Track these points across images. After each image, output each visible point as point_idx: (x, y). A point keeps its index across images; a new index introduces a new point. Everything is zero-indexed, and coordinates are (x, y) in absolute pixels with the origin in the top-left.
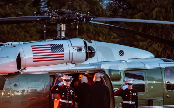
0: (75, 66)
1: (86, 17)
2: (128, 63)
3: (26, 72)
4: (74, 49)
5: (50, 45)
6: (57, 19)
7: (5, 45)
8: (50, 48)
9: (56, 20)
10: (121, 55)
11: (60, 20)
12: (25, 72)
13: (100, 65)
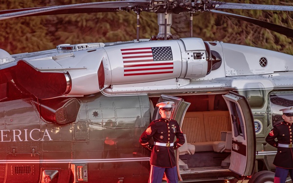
0: (190, 84)
1: (207, 2)
2: (274, 79)
3: (112, 93)
4: (189, 56)
5: (151, 48)
6: (161, 5)
7: (77, 49)
8: (151, 54)
9: (158, 8)
10: (263, 65)
11: (165, 7)
12: (110, 93)
13: (231, 81)
